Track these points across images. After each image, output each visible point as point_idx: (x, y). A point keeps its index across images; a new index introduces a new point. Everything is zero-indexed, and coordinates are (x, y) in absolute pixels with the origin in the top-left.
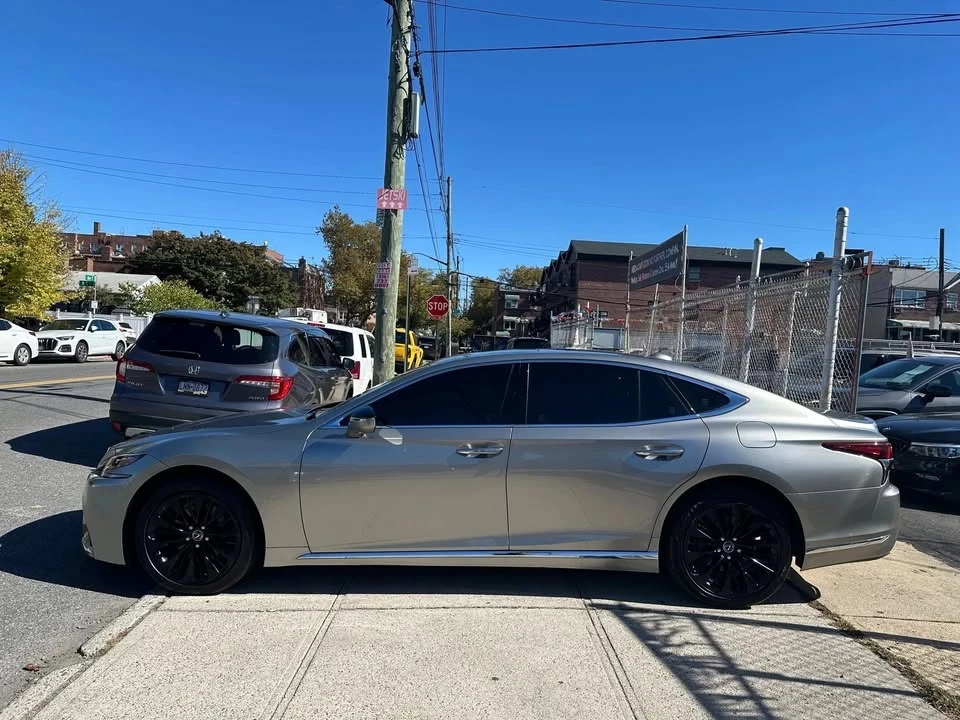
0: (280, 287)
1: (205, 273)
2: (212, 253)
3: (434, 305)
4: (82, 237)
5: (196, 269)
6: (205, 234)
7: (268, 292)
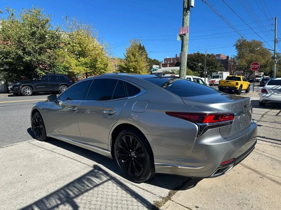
0: (216, 66)
1: (194, 64)
2: (197, 58)
3: (253, 66)
4: (173, 58)
5: (192, 63)
6: (195, 53)
7: (213, 68)
